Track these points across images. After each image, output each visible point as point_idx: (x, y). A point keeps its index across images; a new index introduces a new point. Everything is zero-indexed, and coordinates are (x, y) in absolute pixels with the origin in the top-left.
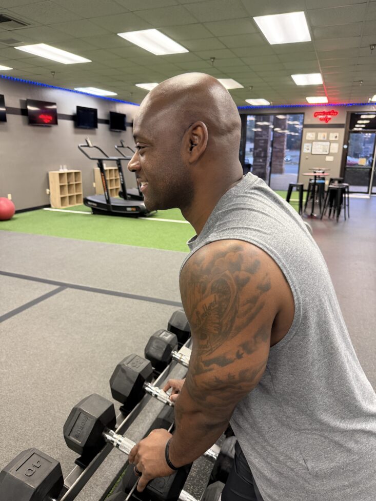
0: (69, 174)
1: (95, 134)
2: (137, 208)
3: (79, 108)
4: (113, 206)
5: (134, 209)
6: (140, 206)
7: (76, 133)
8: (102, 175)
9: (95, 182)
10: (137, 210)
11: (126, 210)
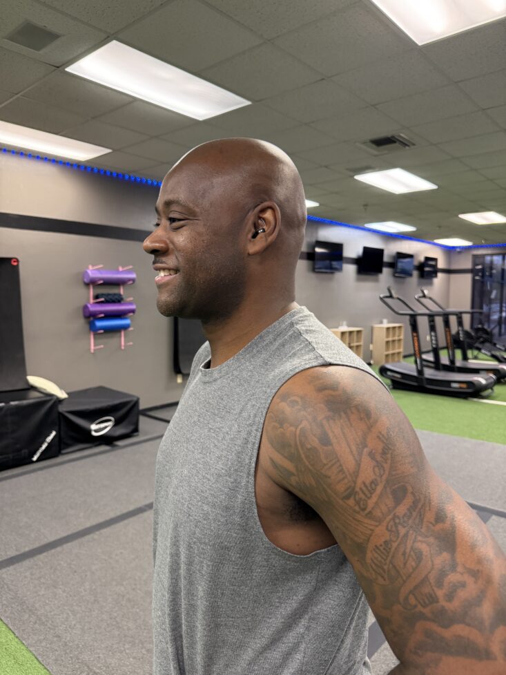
0: (351, 333)
1: (377, 281)
2: (470, 384)
3: (366, 249)
4: (428, 379)
5: (464, 386)
6: (475, 383)
7: (358, 280)
8: (413, 337)
9: (372, 343)
10: (468, 388)
11: (450, 387)
